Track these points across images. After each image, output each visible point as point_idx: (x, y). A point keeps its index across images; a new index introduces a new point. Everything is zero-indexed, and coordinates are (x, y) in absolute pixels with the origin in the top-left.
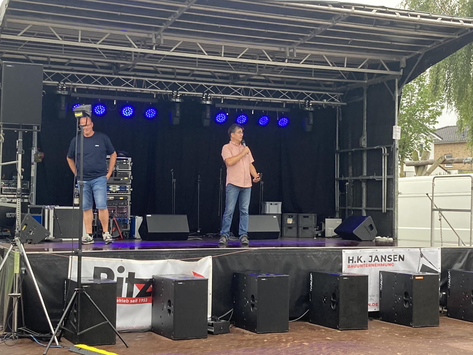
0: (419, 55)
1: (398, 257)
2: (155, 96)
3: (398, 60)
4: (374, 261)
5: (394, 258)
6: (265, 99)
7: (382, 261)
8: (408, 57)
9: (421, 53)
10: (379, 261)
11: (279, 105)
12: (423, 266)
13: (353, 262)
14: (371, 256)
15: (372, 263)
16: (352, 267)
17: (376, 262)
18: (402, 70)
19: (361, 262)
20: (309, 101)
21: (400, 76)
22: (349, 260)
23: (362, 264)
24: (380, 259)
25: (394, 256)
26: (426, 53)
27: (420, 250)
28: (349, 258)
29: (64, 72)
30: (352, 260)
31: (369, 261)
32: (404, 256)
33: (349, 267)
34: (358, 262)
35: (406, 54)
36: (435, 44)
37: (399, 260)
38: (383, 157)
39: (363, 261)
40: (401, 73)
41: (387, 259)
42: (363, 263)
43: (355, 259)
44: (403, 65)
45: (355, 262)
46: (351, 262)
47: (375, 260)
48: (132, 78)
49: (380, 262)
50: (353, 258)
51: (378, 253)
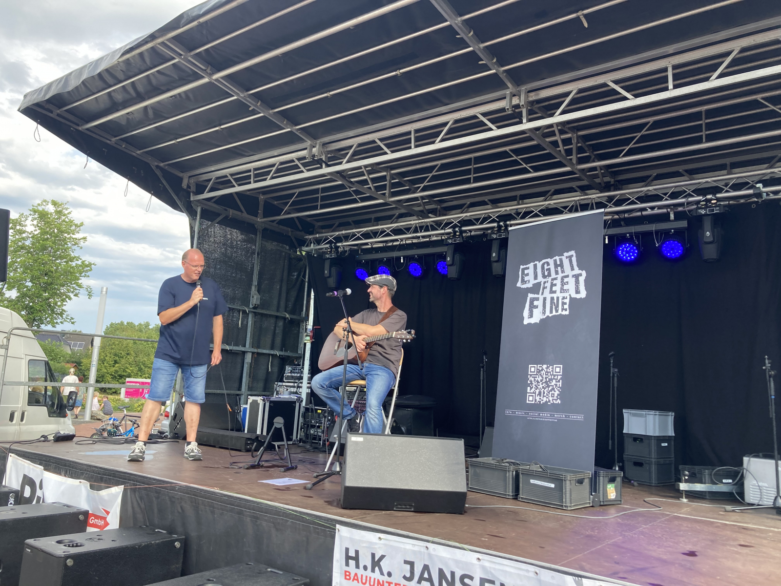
4: (419, 581)
13: (357, 567)
14: (411, 564)
22: (348, 558)
24: (436, 578)
28: (347, 550)
30: (356, 558)
31: (405, 577)
33: (347, 576)
39: (385, 573)
43: (365, 560)
45: (365, 568)
46: (352, 563)
47: (422, 578)
50: (357, 552)
51: (430, 555)
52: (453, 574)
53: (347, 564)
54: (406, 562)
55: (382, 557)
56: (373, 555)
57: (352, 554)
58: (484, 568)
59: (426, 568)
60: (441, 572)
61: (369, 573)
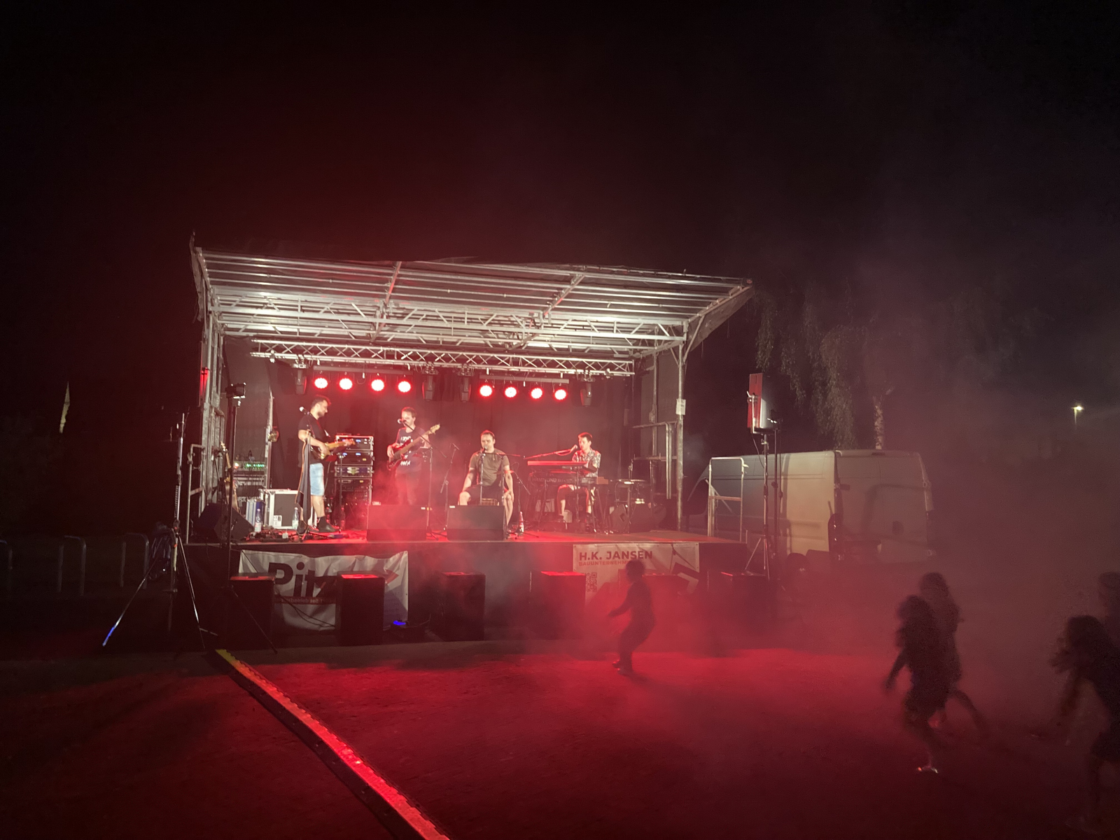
0: (700, 317)
1: (644, 554)
2: (409, 368)
3: (681, 324)
4: (613, 558)
5: (639, 555)
6: (537, 369)
7: (623, 558)
8: (690, 320)
9: (700, 315)
10: (619, 558)
11: (557, 376)
12: (676, 564)
13: (585, 559)
14: (610, 553)
15: (611, 560)
16: (585, 564)
17: (617, 559)
18: (685, 335)
19: (597, 558)
20: (589, 371)
21: (684, 342)
22: (581, 556)
23: (597, 561)
24: (621, 556)
25: (639, 552)
26: (706, 315)
27: (672, 546)
28: (581, 553)
29: (305, 344)
30: (585, 556)
31: (607, 558)
32: (651, 552)
33: (580, 564)
34: (592, 559)
35: (687, 317)
36: (711, 305)
37: (646, 558)
38: (667, 434)
39: (599, 558)
40: (684, 338)
41: (630, 556)
42: (599, 560)
43: (589, 555)
44: (685, 330)
45: (589, 559)
46: (583, 558)
47: (615, 556)
48: (382, 348)
49: (621, 559)
50: (586, 554)
51: (618, 548)
52: (628, 552)
53: (581, 559)
54: (608, 552)
55: (597, 553)
56: (593, 553)
57: (583, 554)
58: (640, 548)
59: (616, 553)
60: (623, 553)
61: (591, 560)
